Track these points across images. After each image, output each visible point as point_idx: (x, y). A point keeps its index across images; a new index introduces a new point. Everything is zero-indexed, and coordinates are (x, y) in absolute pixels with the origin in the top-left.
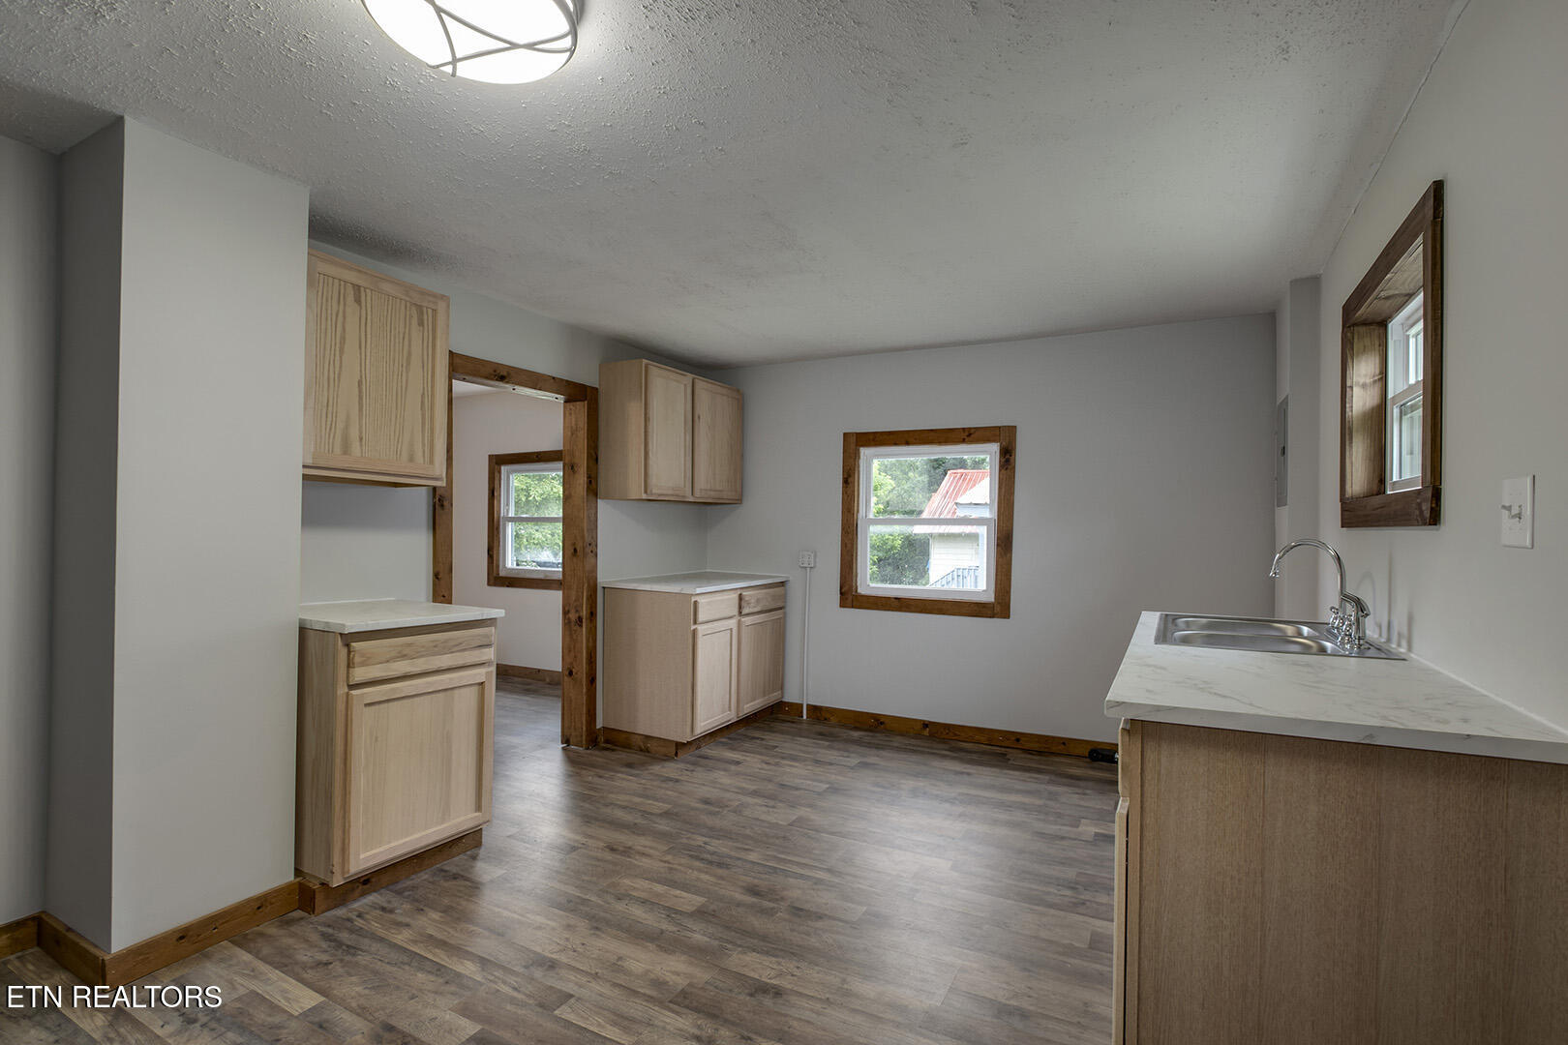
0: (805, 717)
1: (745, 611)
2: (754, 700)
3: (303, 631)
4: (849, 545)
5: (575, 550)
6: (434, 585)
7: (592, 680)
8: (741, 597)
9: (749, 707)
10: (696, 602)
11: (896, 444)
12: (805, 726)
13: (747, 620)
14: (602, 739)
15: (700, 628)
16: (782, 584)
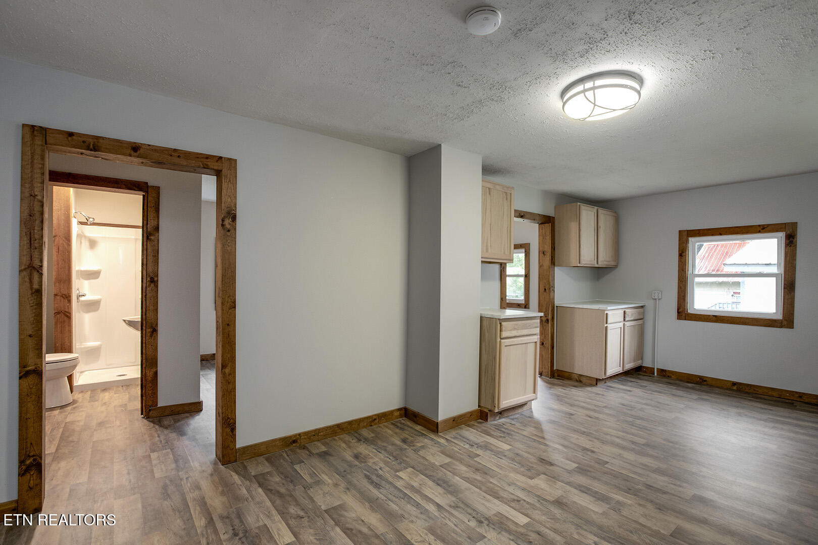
0: (656, 374)
1: (627, 319)
2: (630, 363)
3: (481, 318)
4: (683, 288)
5: (545, 289)
6: (501, 302)
7: (553, 348)
8: (624, 312)
9: (628, 366)
10: (607, 314)
11: (713, 235)
12: (656, 378)
13: (628, 324)
14: (556, 375)
15: (609, 326)
16: (642, 307)
